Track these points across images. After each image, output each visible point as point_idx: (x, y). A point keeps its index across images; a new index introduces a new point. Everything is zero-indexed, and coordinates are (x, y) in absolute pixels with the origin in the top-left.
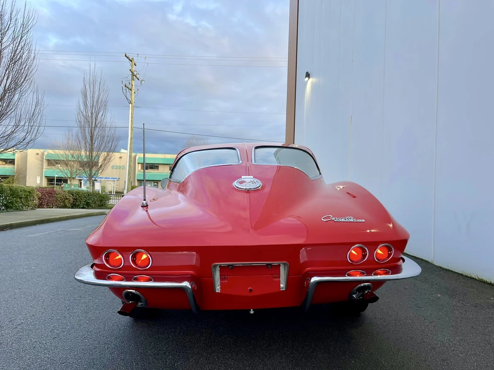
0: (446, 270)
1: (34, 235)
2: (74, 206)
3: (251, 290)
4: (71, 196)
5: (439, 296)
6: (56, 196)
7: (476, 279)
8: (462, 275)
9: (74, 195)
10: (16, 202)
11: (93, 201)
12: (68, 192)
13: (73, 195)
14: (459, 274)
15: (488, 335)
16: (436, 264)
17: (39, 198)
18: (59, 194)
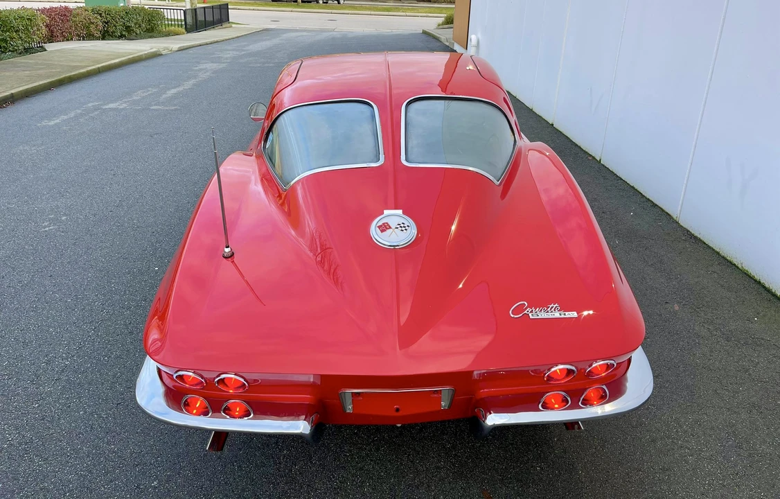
0: (696, 238)
1: (52, 123)
2: (106, 35)
3: (397, 410)
4: (99, 17)
5: (677, 307)
6: (74, 19)
7: (738, 268)
8: (718, 253)
9: (103, 15)
10: (12, 38)
11: (135, 24)
12: (93, 10)
13: (100, 15)
14: (714, 250)
15: (735, 412)
16: (681, 224)
17: (47, 26)
18: (78, 14)
